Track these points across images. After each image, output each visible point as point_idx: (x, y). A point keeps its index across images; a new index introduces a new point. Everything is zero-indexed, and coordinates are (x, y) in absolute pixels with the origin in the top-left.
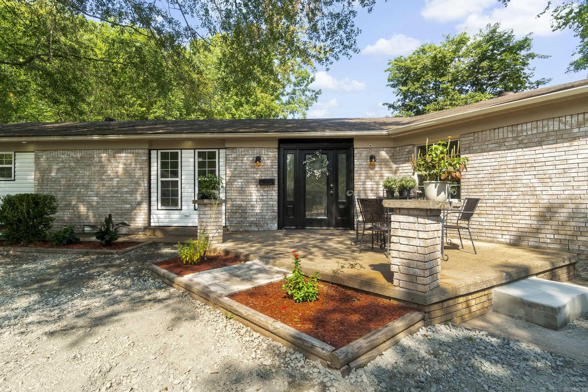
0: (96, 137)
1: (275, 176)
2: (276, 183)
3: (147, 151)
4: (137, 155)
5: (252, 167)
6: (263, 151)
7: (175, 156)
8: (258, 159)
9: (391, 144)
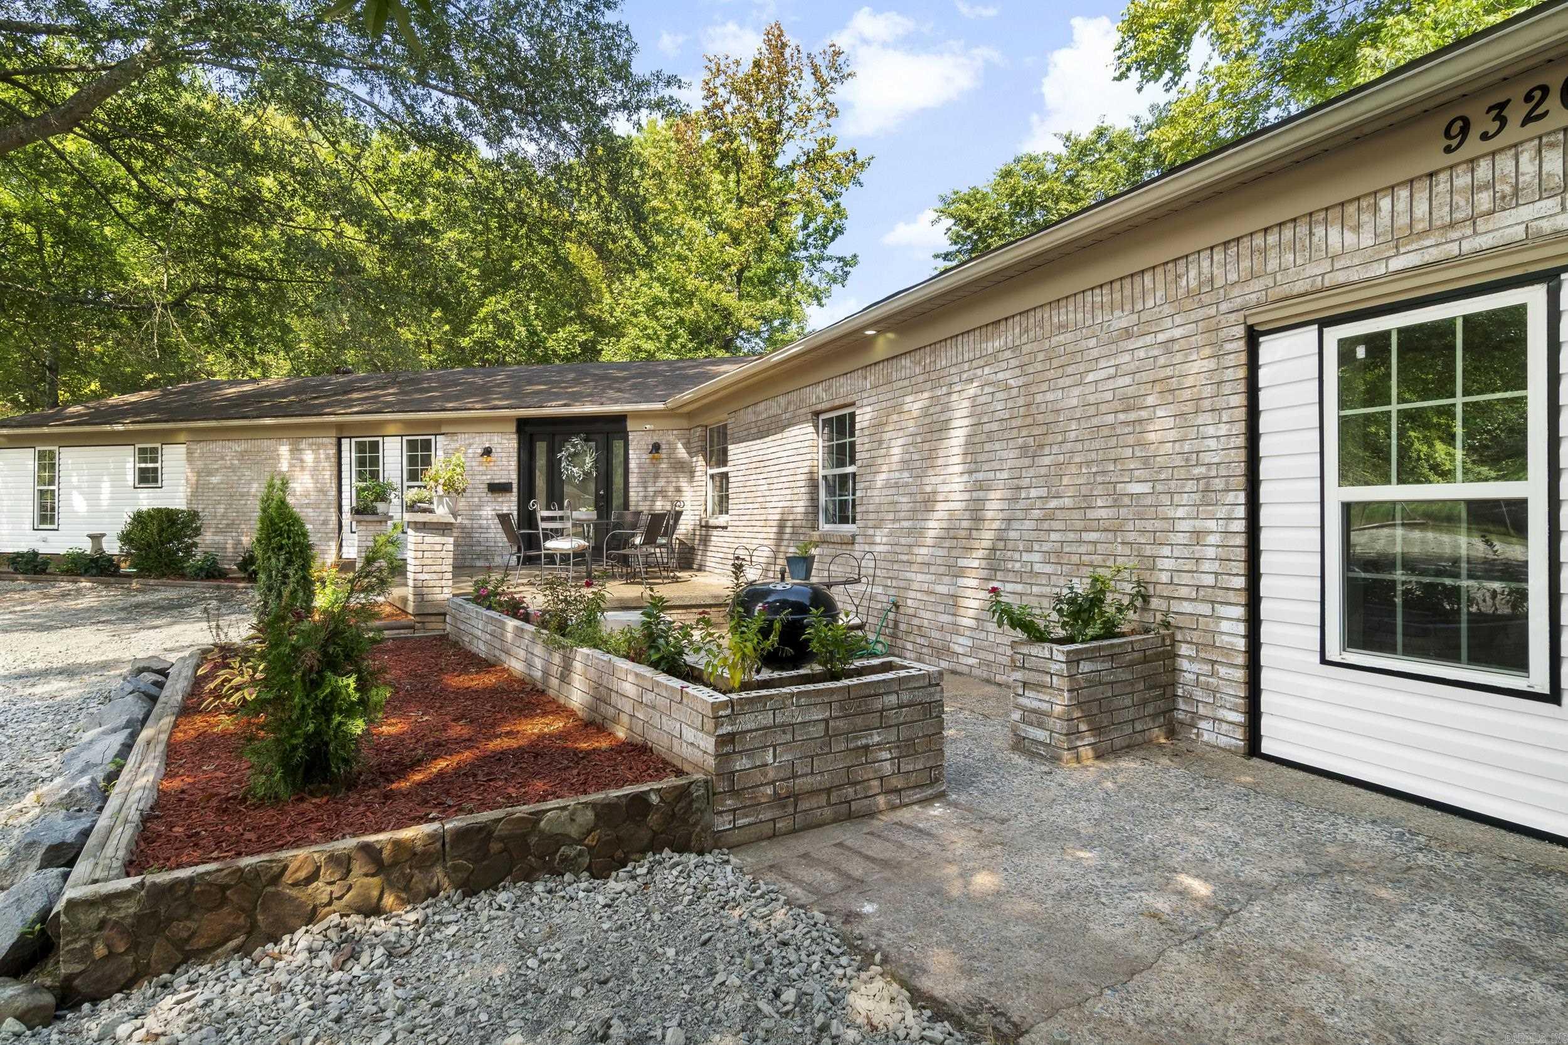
0: (268, 421)
1: (513, 478)
2: (515, 490)
3: (334, 441)
4: (319, 446)
5: (481, 464)
6: (496, 438)
7: (375, 446)
8: (487, 452)
9: (685, 424)
